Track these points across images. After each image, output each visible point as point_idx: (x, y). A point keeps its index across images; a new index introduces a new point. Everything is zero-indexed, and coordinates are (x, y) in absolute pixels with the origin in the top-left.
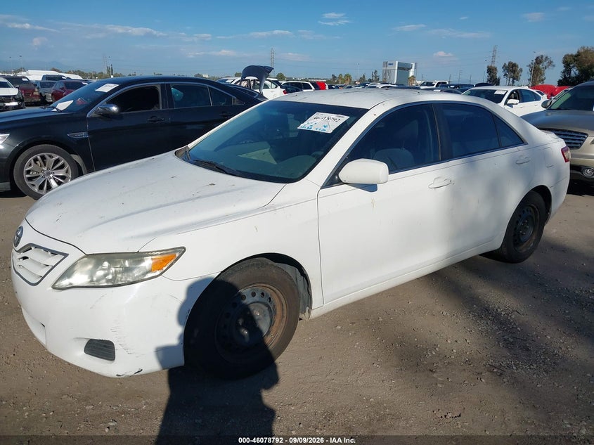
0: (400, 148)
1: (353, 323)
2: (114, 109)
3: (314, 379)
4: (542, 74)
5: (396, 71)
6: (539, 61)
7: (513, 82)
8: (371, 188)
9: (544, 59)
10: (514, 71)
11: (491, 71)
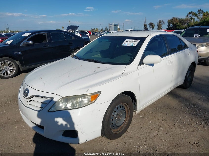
0: (150, 51)
1: (145, 114)
2: (31, 42)
3: (143, 136)
4: (161, 26)
5: (113, 27)
6: (160, 22)
7: (152, 29)
8: (152, 65)
9: (161, 21)
10: (152, 26)
11: (145, 25)
